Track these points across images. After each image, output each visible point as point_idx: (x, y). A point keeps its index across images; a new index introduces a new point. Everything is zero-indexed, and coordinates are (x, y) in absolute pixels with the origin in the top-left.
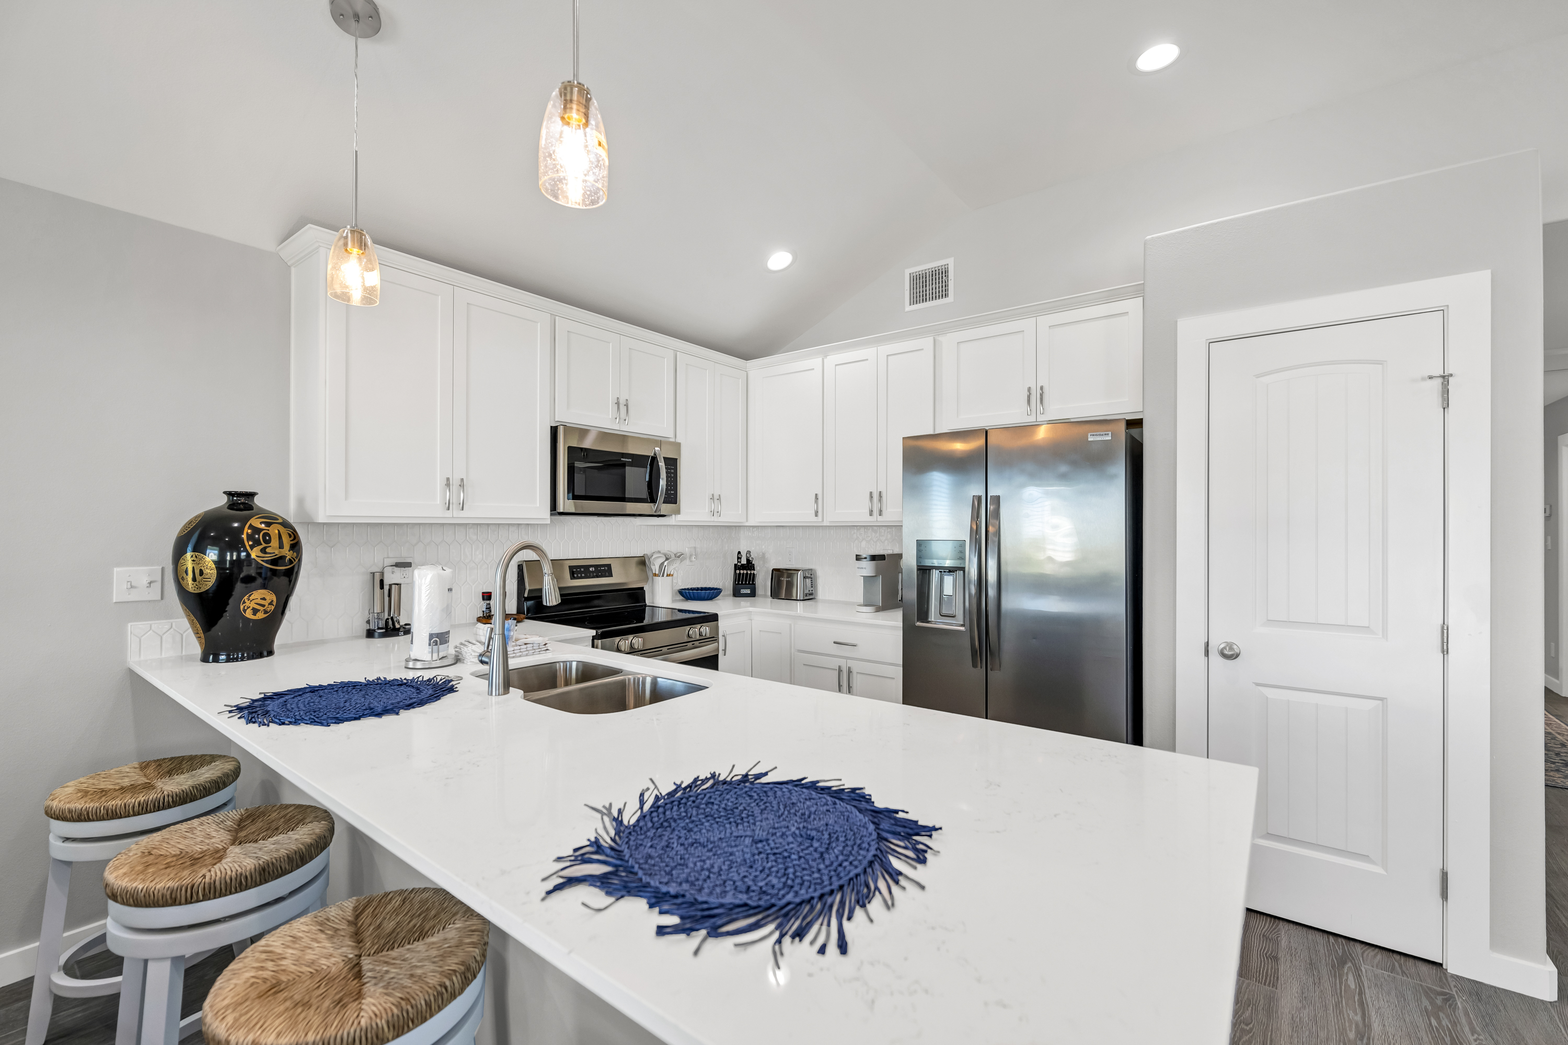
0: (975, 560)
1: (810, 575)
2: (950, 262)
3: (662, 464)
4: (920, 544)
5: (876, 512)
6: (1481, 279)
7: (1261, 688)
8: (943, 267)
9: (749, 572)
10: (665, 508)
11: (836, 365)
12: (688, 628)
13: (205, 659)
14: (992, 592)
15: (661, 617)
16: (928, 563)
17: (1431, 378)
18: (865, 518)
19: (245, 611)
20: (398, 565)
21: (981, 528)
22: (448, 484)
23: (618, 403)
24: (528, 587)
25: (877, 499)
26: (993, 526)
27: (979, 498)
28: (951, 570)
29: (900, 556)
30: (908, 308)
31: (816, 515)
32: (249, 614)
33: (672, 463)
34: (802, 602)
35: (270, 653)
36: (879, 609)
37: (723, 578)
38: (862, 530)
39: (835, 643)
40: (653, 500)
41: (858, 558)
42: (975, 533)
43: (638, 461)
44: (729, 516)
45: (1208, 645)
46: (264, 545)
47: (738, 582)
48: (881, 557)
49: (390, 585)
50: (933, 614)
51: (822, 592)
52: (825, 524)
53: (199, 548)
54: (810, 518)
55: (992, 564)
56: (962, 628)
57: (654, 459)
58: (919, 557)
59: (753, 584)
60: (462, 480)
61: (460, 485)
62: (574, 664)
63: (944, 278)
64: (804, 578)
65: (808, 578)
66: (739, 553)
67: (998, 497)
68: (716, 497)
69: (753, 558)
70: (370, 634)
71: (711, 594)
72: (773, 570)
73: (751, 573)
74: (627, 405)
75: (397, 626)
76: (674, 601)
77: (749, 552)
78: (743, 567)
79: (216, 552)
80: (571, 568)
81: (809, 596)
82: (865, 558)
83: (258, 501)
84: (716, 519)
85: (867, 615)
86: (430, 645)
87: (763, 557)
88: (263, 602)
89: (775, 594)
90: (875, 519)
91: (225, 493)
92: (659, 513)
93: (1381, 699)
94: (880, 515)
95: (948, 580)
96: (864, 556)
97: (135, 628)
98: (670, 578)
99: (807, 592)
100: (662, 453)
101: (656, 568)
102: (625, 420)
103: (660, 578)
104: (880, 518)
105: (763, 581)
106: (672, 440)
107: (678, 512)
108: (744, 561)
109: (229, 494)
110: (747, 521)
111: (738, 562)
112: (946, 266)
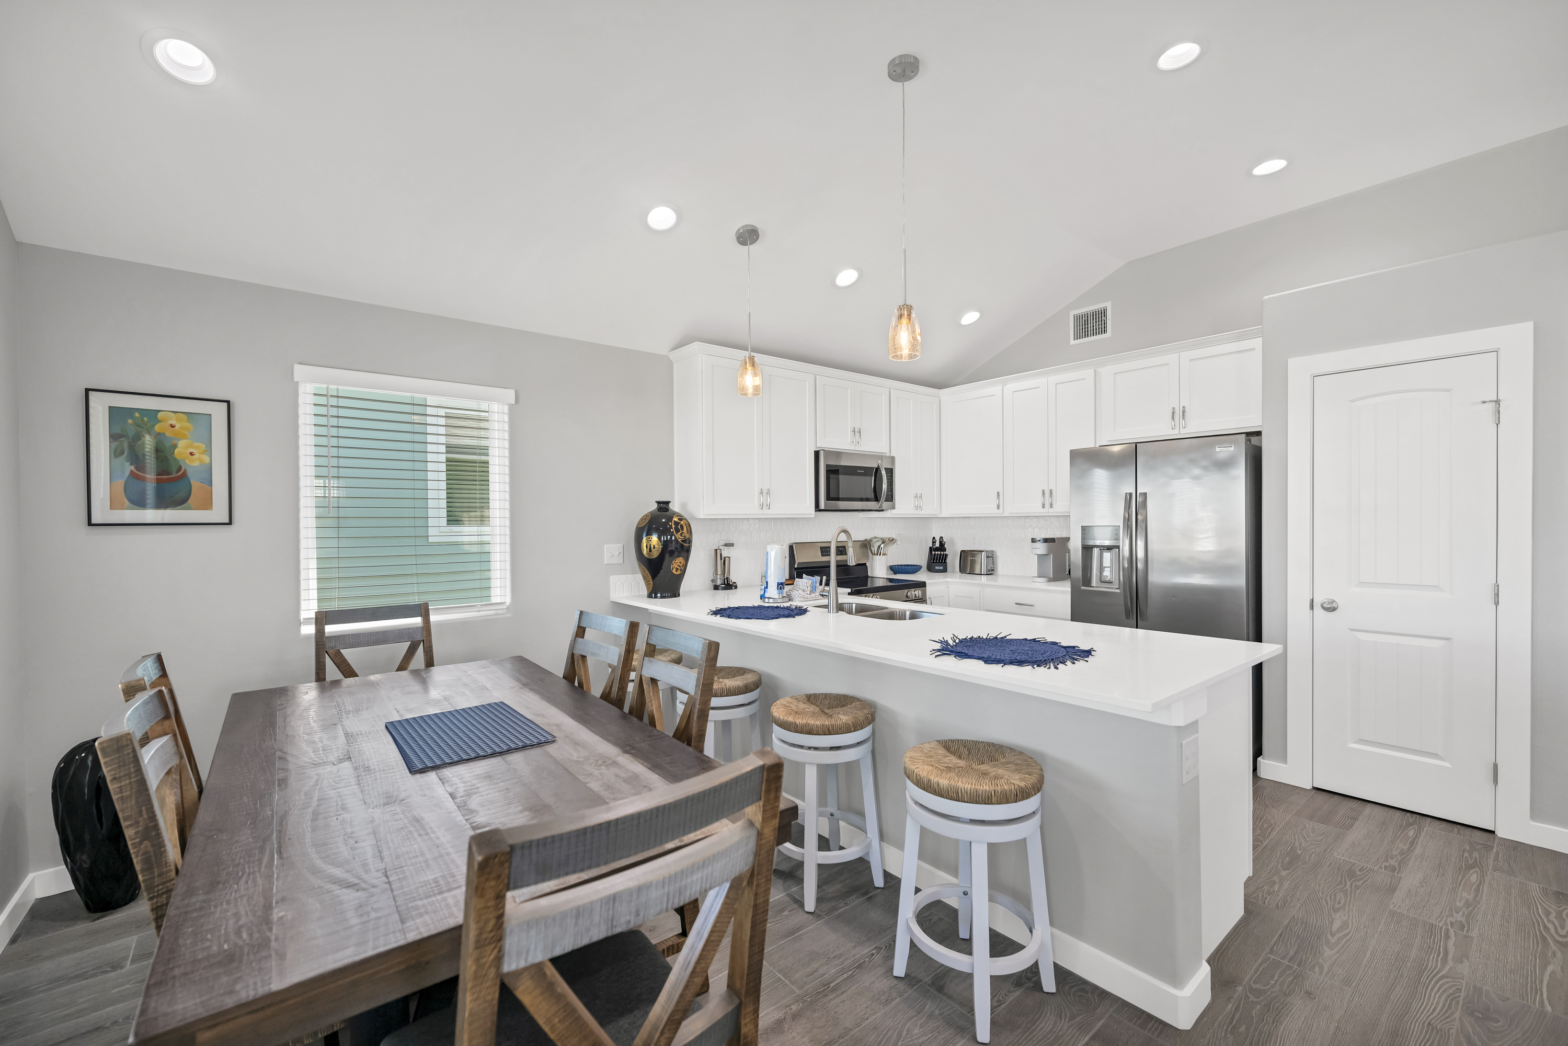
0: (1127, 542)
1: (991, 556)
2: (1108, 305)
3: (884, 472)
4: (1084, 529)
5: (1047, 505)
6: (1526, 329)
7: (1354, 632)
8: (1100, 310)
9: (942, 553)
10: (885, 505)
11: (1014, 392)
12: (906, 591)
13: (650, 596)
14: (1140, 566)
15: (880, 583)
16: (1091, 543)
17: (1484, 402)
18: (1038, 510)
19: (673, 569)
20: (726, 545)
21: (1132, 516)
22: (762, 493)
23: (854, 431)
24: (797, 561)
25: (1048, 495)
26: (1141, 515)
27: (1131, 494)
28: (1109, 548)
29: (1068, 539)
30: (1072, 342)
31: (998, 508)
32: (674, 571)
33: (890, 472)
34: (985, 576)
35: (679, 595)
36: (1050, 580)
37: (922, 559)
38: (1035, 520)
39: (1016, 604)
40: (877, 499)
41: (1033, 541)
42: (1127, 521)
43: (867, 471)
44: (926, 511)
45: (1313, 602)
46: (681, 532)
47: (933, 561)
48: (1052, 540)
49: (725, 558)
50: (1094, 583)
51: (1002, 566)
52: (1005, 515)
53: (649, 534)
54: (993, 511)
55: (1141, 544)
56: (1118, 591)
57: (878, 470)
58: (1084, 538)
59: (945, 562)
60: (769, 489)
61: (767, 493)
62: (854, 605)
63: (1103, 318)
64: (987, 557)
65: (990, 557)
66: (934, 538)
67: (1145, 494)
68: (919, 496)
69: (945, 542)
70: (716, 588)
71: (914, 569)
72: (962, 552)
73: (944, 554)
74: (860, 432)
75: (731, 583)
76: (887, 574)
77: (941, 538)
78: (937, 549)
79: (657, 536)
80: (821, 548)
81: (991, 572)
82: (1039, 541)
83: (671, 506)
84: (918, 512)
85: (1041, 584)
86: (778, 589)
87: (952, 541)
88: (680, 564)
89: (963, 570)
90: (1047, 511)
91: (656, 502)
92: (881, 509)
93: (1448, 639)
94: (1051, 507)
95: (1107, 556)
96: (1039, 539)
97: (613, 579)
98: (885, 556)
99: (989, 568)
100: (884, 465)
101: (875, 549)
102: (859, 443)
103: (876, 556)
104: (1051, 510)
105: (953, 561)
106: (888, 455)
107: (893, 507)
108: (937, 545)
109: (658, 503)
110: (941, 513)
111: (933, 545)
112: (1105, 308)
